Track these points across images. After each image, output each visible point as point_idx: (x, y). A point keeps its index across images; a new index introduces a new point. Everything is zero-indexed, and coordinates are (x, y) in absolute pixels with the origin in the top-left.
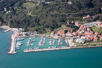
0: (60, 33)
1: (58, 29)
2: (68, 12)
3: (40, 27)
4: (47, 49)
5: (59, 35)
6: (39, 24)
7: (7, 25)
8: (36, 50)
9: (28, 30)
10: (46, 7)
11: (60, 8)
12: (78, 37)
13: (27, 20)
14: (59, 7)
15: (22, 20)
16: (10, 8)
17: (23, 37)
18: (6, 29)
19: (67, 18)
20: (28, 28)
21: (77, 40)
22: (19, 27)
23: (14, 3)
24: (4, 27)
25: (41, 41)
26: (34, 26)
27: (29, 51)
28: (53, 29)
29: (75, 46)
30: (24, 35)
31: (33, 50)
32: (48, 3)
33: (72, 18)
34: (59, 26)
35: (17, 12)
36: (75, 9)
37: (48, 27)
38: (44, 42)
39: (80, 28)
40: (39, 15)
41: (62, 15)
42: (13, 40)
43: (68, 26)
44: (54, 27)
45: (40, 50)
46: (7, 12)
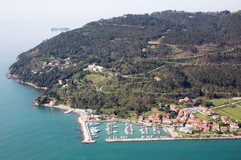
0: (152, 119)
1: (147, 113)
2: (157, 91)
3: (119, 109)
4: (141, 140)
5: (151, 121)
6: (119, 105)
7: (65, 104)
8: (124, 140)
9: (102, 113)
10: (123, 81)
11: (145, 85)
12: (181, 125)
13: (99, 98)
14: (143, 84)
15: (91, 97)
16: (67, 80)
17: (97, 122)
18: (66, 110)
19: (156, 98)
20: (102, 110)
21: (181, 129)
22: (87, 108)
23: (72, 75)
24: (61, 106)
25: (127, 128)
26: (111, 107)
27: (114, 140)
28: (140, 112)
29: (181, 136)
30: (98, 119)
31: (119, 140)
32: (126, 76)
33: (165, 99)
34: (148, 109)
35: (79, 87)
36: (167, 89)
37: (132, 110)
38: (132, 130)
39: (180, 114)
40: (115, 92)
41: (150, 95)
42: (83, 125)
43: (161, 110)
44: (141, 110)
45: (131, 140)
46: (64, 86)
